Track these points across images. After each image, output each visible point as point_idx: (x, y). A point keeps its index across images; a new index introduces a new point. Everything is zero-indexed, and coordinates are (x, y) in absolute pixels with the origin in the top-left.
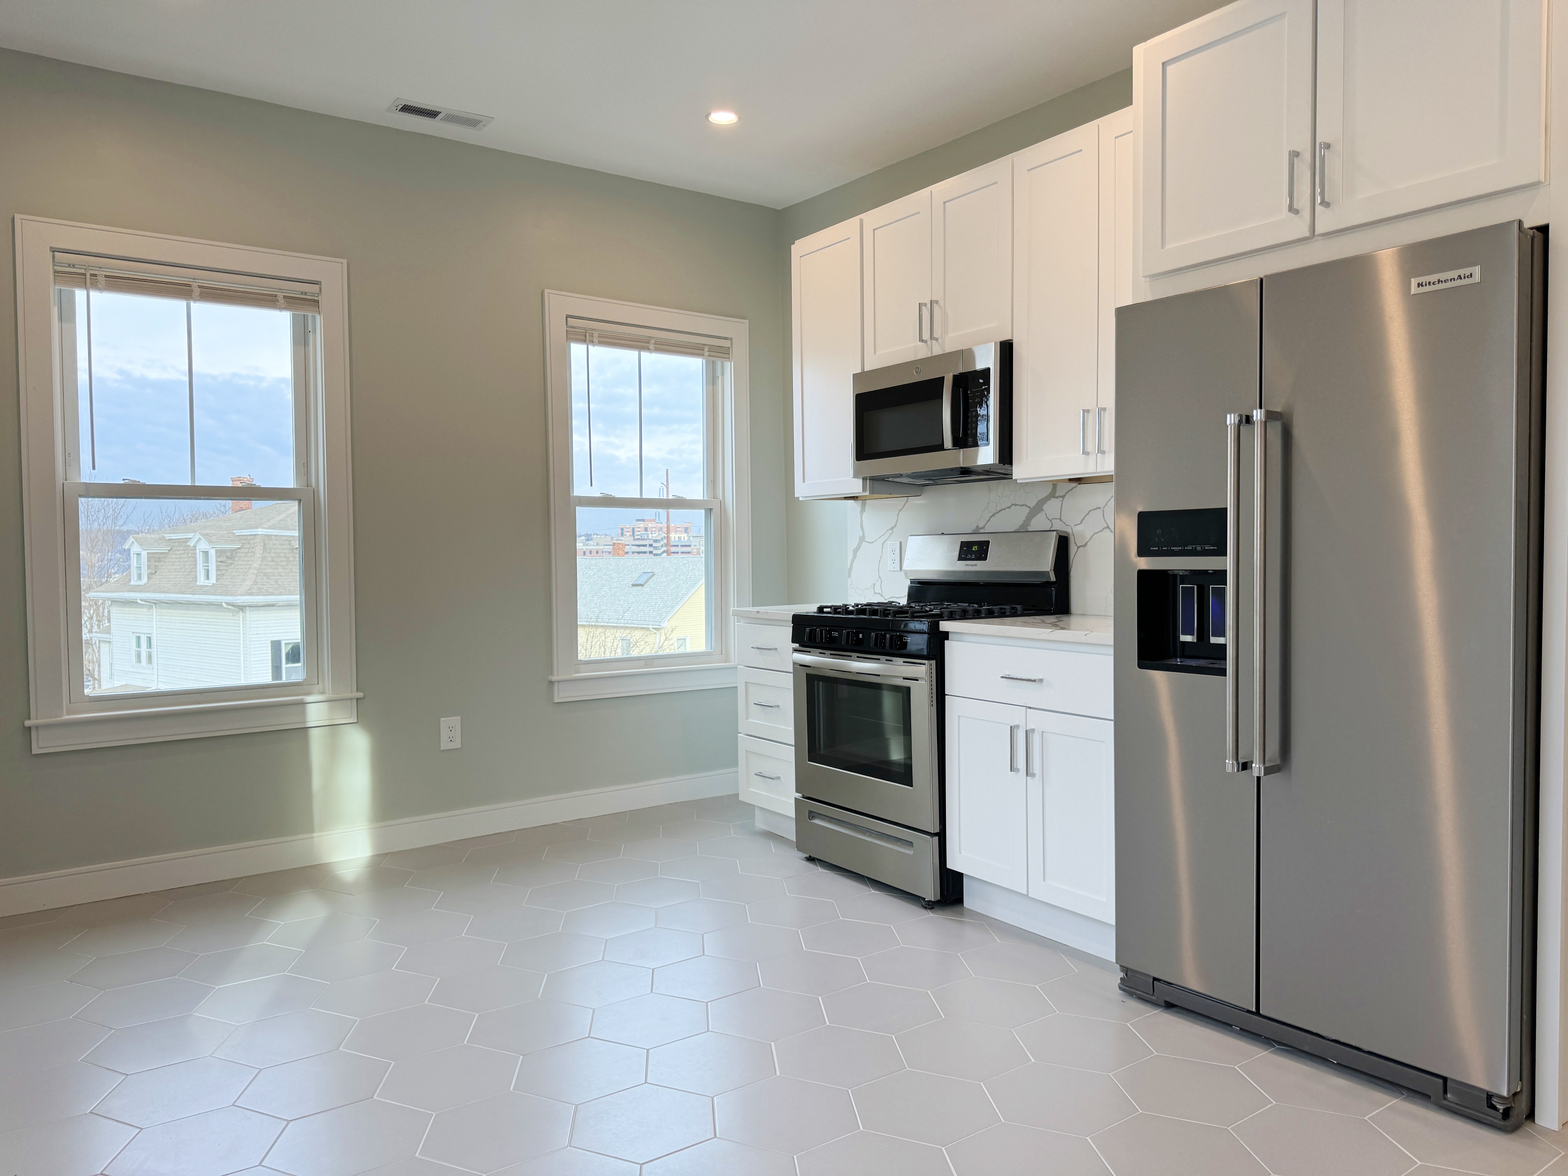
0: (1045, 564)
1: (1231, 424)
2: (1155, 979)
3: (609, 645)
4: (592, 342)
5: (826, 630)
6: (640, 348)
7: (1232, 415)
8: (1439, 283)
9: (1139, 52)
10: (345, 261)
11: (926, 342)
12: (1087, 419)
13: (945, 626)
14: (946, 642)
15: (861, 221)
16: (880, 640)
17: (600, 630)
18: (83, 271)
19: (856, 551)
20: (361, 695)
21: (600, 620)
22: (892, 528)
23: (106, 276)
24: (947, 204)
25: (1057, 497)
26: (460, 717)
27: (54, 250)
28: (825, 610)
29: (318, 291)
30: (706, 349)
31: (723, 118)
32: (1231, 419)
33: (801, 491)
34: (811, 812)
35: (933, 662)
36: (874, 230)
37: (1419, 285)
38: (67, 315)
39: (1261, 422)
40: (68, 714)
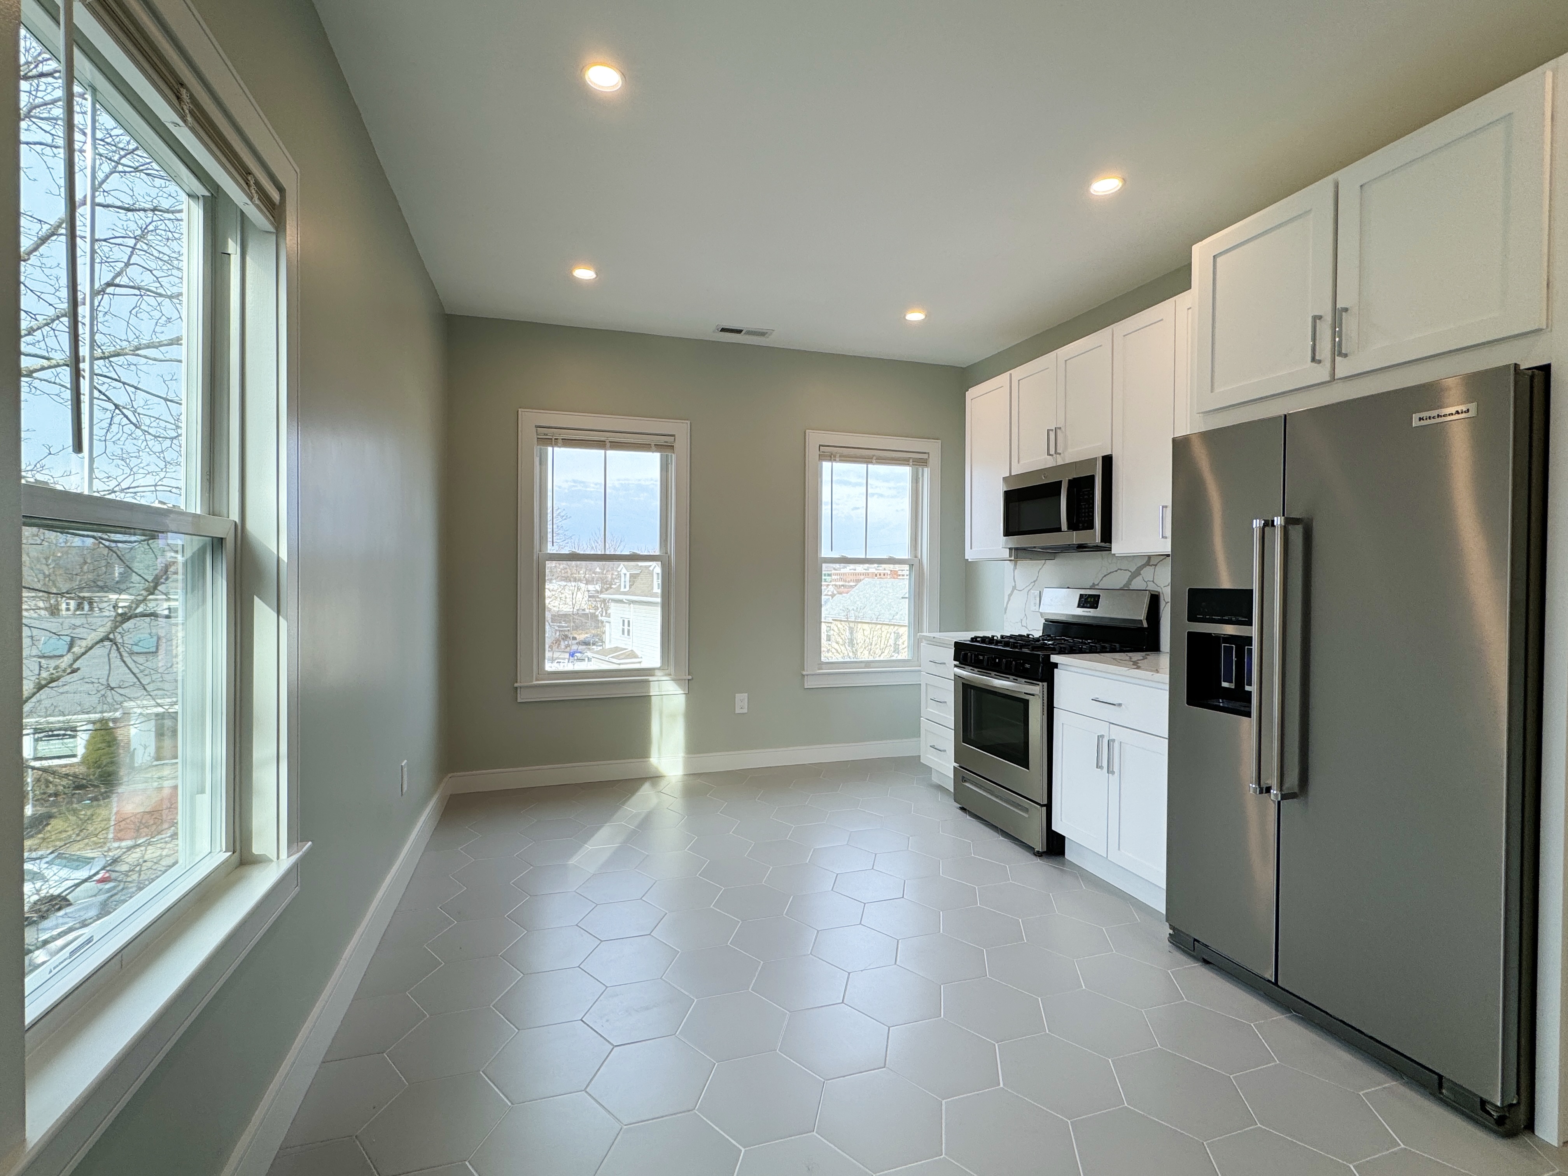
0: (1140, 614)
1: (1256, 527)
2: (1195, 940)
3: (884, 637)
4: (835, 460)
5: (975, 654)
6: (868, 463)
7: (1258, 520)
8: (1438, 417)
9: (1196, 249)
10: (689, 422)
11: (1052, 455)
12: (1165, 513)
13: (1054, 658)
14: (1055, 670)
15: (1011, 375)
16: (1008, 665)
17: (879, 626)
18: (551, 437)
19: (1010, 595)
20: (690, 677)
21: (879, 620)
22: (1035, 581)
23: (562, 439)
24: (1067, 361)
25: (1151, 566)
26: (747, 694)
27: (537, 427)
28: (978, 639)
29: (673, 440)
30: (911, 461)
31: (915, 316)
32: (1257, 524)
33: (970, 555)
34: (963, 777)
35: (1045, 684)
36: (1019, 381)
37: (1420, 419)
38: (543, 462)
39: (1281, 527)
40: (537, 680)
